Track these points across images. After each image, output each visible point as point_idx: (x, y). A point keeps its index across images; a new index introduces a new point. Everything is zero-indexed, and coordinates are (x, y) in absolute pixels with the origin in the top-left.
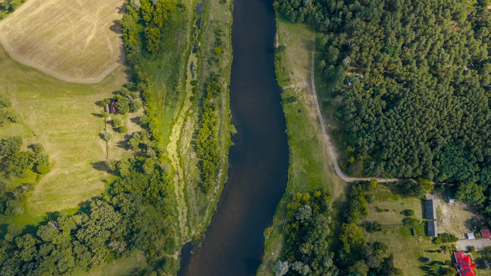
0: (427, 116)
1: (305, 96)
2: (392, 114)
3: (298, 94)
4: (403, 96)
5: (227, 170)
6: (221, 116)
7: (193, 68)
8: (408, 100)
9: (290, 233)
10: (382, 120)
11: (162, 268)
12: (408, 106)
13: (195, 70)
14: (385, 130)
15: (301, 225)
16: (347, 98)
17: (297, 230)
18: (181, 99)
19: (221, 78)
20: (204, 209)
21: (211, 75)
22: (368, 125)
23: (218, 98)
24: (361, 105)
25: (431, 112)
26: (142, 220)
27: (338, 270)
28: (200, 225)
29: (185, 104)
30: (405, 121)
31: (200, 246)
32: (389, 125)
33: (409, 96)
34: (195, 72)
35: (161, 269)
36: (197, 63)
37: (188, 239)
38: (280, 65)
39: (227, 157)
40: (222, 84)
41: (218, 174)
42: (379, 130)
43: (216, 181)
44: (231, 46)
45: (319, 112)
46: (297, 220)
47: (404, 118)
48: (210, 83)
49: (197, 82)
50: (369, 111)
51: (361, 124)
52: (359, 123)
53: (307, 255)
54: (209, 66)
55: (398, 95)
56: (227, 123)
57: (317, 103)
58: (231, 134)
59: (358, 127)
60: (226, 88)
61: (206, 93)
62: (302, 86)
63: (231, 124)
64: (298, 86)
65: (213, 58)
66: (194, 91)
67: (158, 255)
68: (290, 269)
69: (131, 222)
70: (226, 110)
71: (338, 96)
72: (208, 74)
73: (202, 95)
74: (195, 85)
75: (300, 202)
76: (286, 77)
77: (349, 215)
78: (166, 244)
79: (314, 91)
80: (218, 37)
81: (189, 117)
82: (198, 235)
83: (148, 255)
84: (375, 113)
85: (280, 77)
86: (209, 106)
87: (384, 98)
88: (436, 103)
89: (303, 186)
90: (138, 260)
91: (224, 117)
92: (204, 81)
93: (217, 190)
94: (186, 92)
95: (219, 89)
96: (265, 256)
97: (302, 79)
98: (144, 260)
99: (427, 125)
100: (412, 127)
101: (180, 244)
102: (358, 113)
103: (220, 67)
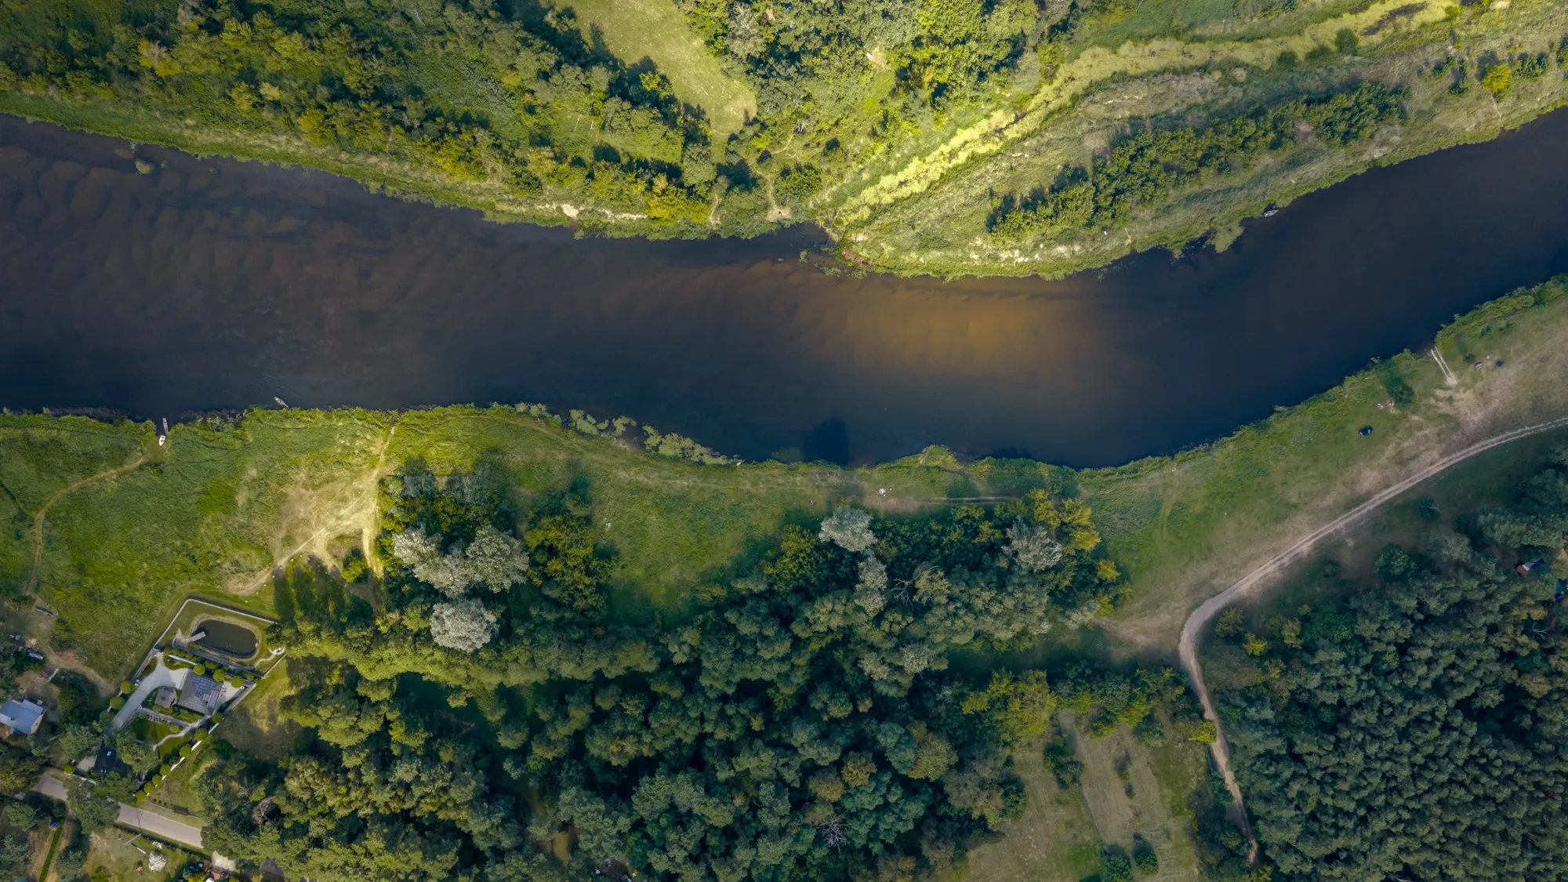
0: (1494, 850)
1: (1427, 432)
2: (1463, 733)
3: (1429, 407)
4: (1538, 756)
5: (1085, 266)
6: (1260, 179)
7: (1399, 19)
8: (1529, 774)
9: (959, 522)
10: (1427, 707)
11: (730, 189)
12: (1510, 778)
13: (1396, 28)
14: (1397, 728)
15: (993, 549)
16: (1470, 572)
17: (976, 541)
18: (1273, 24)
19: (1397, 128)
20: (941, 243)
21: (1396, 91)
22: (1395, 665)
23: (1321, 145)
24: (1458, 626)
25: (1514, 860)
26: (841, 70)
27: (902, 694)
28: (888, 249)
29: (1260, 47)
30: (1450, 781)
31: (830, 272)
32: (1419, 733)
33: (1546, 775)
34: (1389, 31)
35: (726, 186)
36: (1423, 25)
37: (835, 229)
38: (1515, 310)
39: (1126, 252)
40: (1377, 138)
41: (1061, 243)
42: (1390, 704)
43: (1036, 246)
44: (1532, 117)
45: (1387, 494)
46: (1004, 533)
47: (1462, 777)
48: (1363, 98)
49: (1355, 53)
50: (1448, 657)
51: (1388, 644)
52: (1390, 635)
53: (913, 590)
54: (1428, 71)
55: (1541, 738)
56: (1241, 207)
57: (1417, 478)
58: (1210, 234)
59: (1376, 635)
60: (1366, 157)
61: (1327, 98)
62: (1464, 410)
63: (1242, 224)
64: (1458, 396)
65: (1461, 73)
66: (1318, 54)
67: (760, 160)
68: (858, 556)
69: (827, 40)
70: (1287, 189)
71: (1467, 541)
72: (1396, 79)
73: (1313, 87)
74: (1340, 50)
75: (1063, 523)
76: (1477, 346)
77: (1076, 684)
78: (799, 169)
79: (1458, 457)
80: (1553, 57)
81: (1217, 75)
82: (858, 256)
83: (750, 132)
84: (1444, 680)
85: (1469, 326)
86: (1281, 126)
87: (1514, 694)
88: (1551, 866)
89: (1114, 517)
90: (726, 109)
91: (1258, 191)
92: (1368, 74)
93: (1010, 260)
94: (1306, 31)
95: (1356, 136)
96: (868, 472)
97: (1487, 403)
98: (735, 127)
99: (1464, 857)
100: (1438, 811)
101: (814, 212)
102: (1427, 621)
103: (1437, 110)
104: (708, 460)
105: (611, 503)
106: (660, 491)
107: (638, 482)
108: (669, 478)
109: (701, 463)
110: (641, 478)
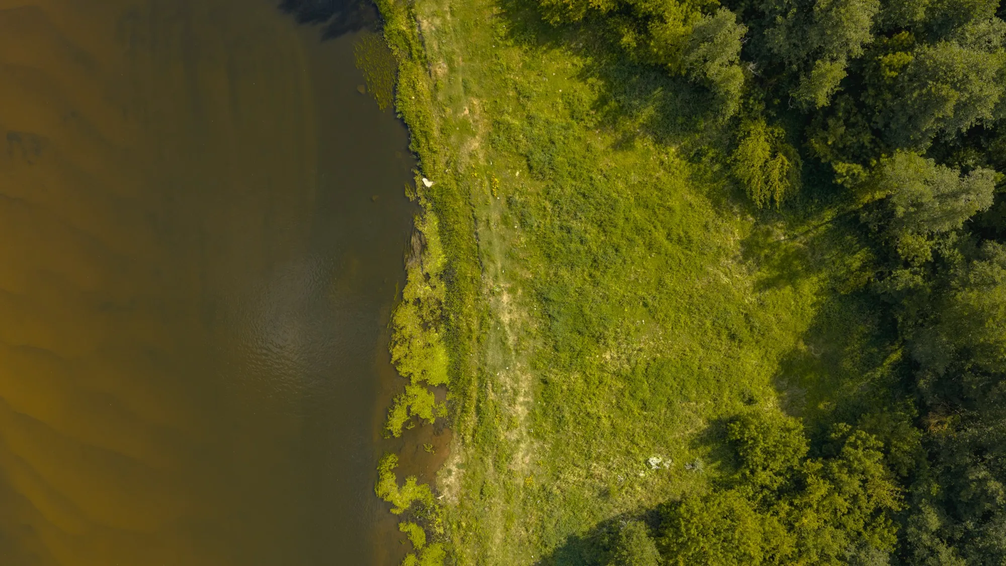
104: (436, 260)
105: (599, 469)
106: (539, 355)
107: (532, 415)
108: (503, 342)
109: (447, 274)
110: (521, 411)
